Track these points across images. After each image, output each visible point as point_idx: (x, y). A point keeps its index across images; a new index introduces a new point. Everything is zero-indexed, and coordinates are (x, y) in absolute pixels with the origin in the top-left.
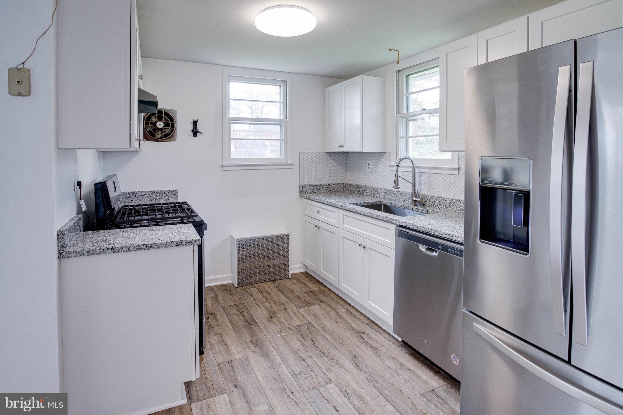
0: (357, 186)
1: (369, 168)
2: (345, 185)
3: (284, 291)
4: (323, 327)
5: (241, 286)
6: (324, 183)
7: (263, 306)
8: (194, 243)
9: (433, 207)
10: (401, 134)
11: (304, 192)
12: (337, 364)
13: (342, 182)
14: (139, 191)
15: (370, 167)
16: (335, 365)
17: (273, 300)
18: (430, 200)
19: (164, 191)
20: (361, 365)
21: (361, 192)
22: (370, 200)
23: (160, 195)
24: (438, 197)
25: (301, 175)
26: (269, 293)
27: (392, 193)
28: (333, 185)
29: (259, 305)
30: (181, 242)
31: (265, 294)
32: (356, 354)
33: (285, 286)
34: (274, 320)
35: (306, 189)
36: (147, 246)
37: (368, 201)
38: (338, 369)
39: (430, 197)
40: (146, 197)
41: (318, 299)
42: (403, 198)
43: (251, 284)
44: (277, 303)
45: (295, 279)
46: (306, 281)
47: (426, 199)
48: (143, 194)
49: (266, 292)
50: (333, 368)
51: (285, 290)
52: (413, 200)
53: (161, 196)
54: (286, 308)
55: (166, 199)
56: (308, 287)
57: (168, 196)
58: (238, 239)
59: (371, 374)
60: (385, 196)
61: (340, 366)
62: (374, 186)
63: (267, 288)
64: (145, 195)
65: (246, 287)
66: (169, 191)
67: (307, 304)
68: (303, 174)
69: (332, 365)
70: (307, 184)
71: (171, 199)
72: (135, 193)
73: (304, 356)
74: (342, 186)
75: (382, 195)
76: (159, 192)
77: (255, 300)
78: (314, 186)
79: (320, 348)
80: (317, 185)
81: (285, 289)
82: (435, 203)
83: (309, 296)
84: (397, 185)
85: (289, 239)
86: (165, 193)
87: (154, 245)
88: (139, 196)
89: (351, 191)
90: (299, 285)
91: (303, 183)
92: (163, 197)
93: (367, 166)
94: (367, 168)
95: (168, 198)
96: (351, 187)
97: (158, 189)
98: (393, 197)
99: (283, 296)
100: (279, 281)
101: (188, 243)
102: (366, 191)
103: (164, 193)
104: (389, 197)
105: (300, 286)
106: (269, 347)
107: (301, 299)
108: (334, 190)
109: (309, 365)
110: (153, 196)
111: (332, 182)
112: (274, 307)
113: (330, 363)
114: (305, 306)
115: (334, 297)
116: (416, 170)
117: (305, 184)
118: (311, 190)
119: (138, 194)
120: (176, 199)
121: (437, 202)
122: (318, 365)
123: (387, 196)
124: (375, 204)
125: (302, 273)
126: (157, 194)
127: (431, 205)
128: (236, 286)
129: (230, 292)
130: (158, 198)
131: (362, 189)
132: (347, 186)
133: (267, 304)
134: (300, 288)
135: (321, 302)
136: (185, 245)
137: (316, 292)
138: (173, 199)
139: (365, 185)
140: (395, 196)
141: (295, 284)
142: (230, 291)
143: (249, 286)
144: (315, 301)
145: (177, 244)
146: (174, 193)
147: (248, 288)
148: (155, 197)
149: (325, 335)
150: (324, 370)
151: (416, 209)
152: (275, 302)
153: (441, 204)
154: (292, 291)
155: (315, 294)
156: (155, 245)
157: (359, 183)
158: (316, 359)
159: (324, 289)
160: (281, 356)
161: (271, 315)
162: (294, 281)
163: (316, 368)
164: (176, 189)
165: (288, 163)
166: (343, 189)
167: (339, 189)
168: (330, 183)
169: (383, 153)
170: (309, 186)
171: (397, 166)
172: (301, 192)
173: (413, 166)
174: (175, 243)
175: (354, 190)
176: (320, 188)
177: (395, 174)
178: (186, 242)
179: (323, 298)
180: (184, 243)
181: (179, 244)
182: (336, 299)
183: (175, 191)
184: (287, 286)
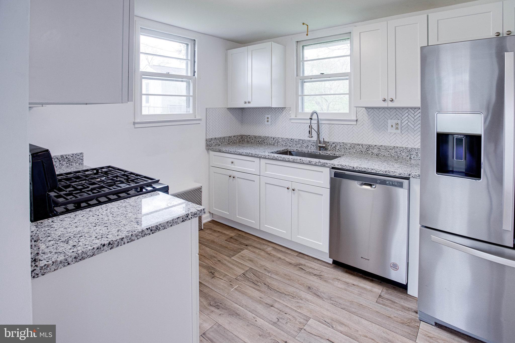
0: (255, 137)
1: (268, 121)
2: (242, 136)
3: (206, 243)
4: (265, 269)
6: (226, 136)
9: (334, 150)
11: (211, 145)
12: (301, 299)
13: (239, 134)
15: (269, 120)
16: (300, 301)
18: (331, 145)
19: (66, 155)
20: (319, 293)
23: (60, 161)
24: (339, 143)
25: (207, 129)
27: (294, 142)
28: (233, 137)
32: (309, 285)
34: (216, 274)
35: (212, 142)
38: (305, 303)
39: (331, 143)
41: (241, 243)
42: (305, 145)
44: (208, 257)
45: (207, 229)
46: (219, 229)
47: (328, 144)
50: (301, 305)
52: (319, 146)
53: (61, 162)
54: (219, 260)
55: (68, 164)
56: (224, 234)
57: (72, 160)
59: (332, 299)
60: (286, 144)
61: (304, 300)
62: (273, 136)
66: (73, 154)
67: (236, 251)
68: (209, 128)
69: (298, 302)
70: (212, 137)
71: (74, 164)
73: (269, 301)
74: (239, 138)
75: (283, 143)
76: (59, 157)
78: (218, 139)
79: (277, 290)
80: (221, 138)
82: (336, 148)
83: (232, 243)
84: (311, 135)
85: (201, 192)
89: (248, 142)
91: (208, 137)
92: (65, 162)
94: (266, 121)
95: (71, 163)
96: (248, 138)
98: (295, 145)
99: (207, 249)
102: (266, 141)
103: (65, 157)
104: (290, 145)
105: (217, 235)
106: (232, 304)
107: (226, 247)
108: (233, 142)
109: (281, 309)
111: (232, 134)
112: (207, 262)
113: (295, 300)
114: (235, 253)
115: (254, 239)
116: (320, 122)
117: (210, 137)
118: (216, 143)
120: (81, 164)
121: (339, 146)
122: (286, 306)
123: (289, 144)
124: (283, 152)
125: (209, 222)
127: (332, 149)
131: (260, 140)
132: (244, 137)
134: (219, 236)
135: (247, 246)
137: (235, 238)
138: (77, 164)
139: (263, 135)
140: (297, 143)
144: (241, 246)
146: (78, 157)
149: (272, 276)
150: (295, 309)
151: (323, 153)
152: (204, 256)
153: (342, 148)
154: (213, 242)
155: (236, 240)
157: (257, 134)
158: (281, 301)
159: (240, 233)
160: (249, 310)
161: (210, 271)
162: (208, 231)
163: (287, 310)
164: (81, 152)
165: (196, 118)
166: (240, 140)
167: (237, 141)
168: (230, 136)
169: (283, 109)
170: (214, 139)
171: (310, 119)
172: (207, 145)
173: (318, 119)
174: (181, 218)
175: (252, 141)
176: (223, 140)
177: (310, 126)
178: (192, 214)
179: (246, 242)
180: (190, 217)
181: (186, 218)
182: (257, 240)
183: (79, 154)
184: (205, 237)
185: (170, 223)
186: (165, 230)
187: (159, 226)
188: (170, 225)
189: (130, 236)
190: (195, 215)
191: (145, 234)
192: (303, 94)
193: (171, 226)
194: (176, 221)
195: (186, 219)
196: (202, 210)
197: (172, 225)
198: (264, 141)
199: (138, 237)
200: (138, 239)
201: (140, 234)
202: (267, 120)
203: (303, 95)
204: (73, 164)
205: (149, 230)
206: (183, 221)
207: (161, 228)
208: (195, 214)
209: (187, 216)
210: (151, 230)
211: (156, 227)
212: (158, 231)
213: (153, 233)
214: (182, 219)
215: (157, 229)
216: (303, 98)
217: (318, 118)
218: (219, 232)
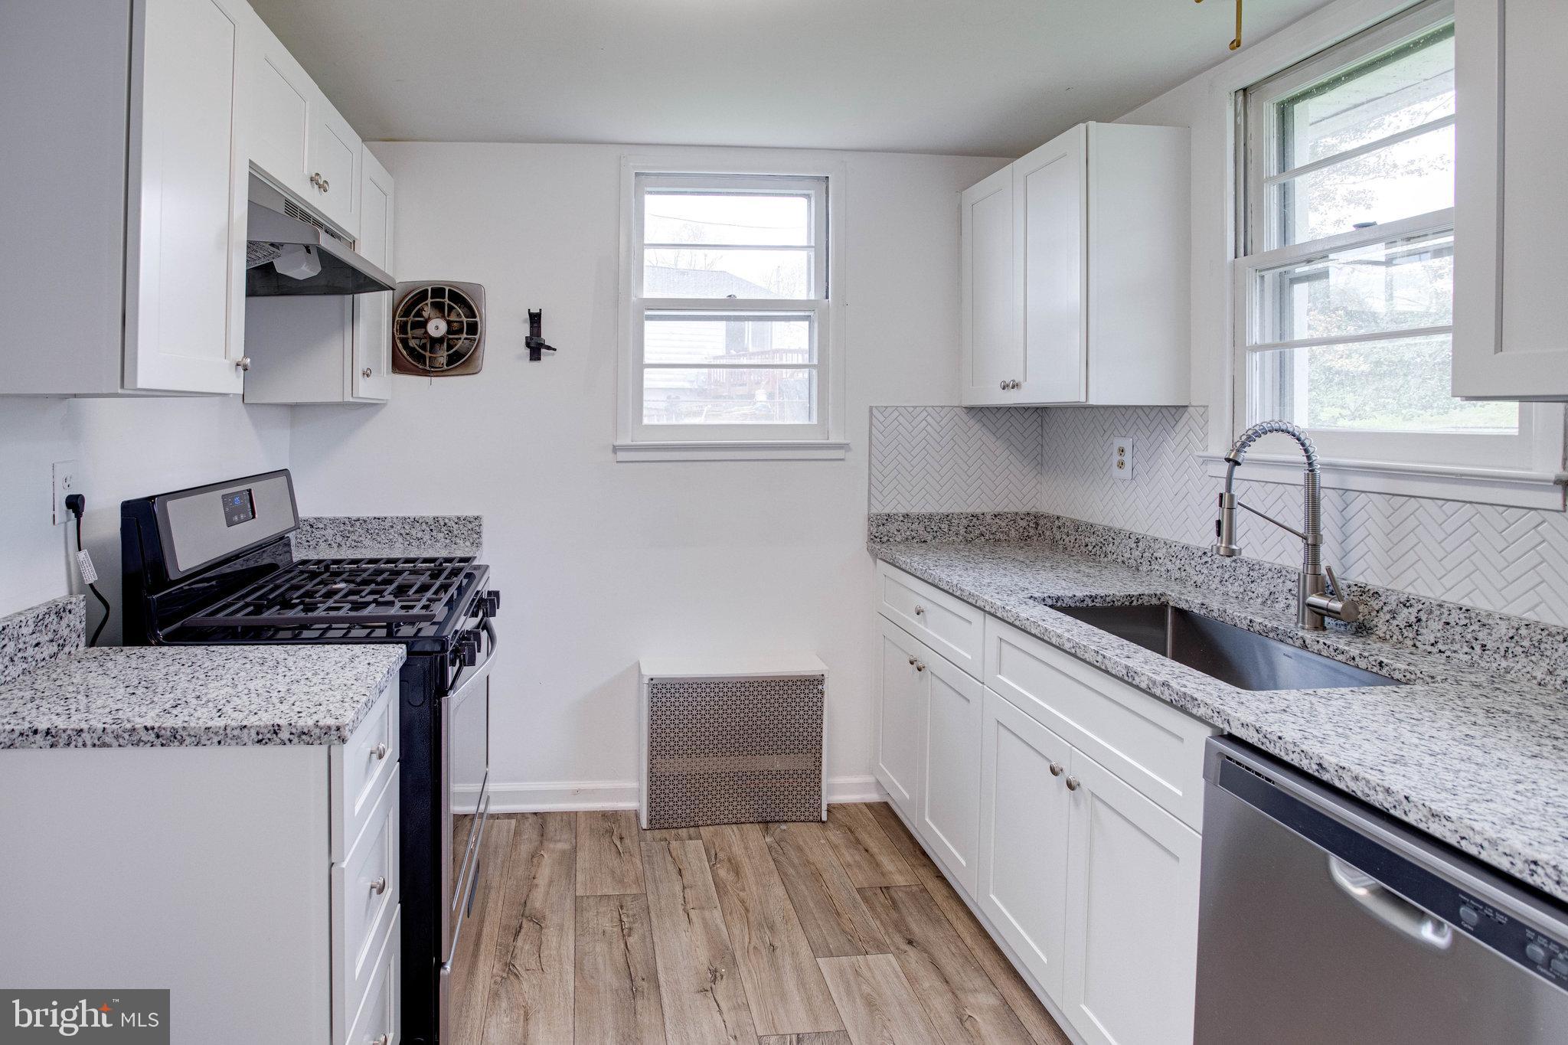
0: (1077, 526)
1: (1121, 465)
2: (1035, 519)
3: (791, 871)
5: (658, 826)
6: (957, 510)
7: (704, 919)
8: (320, 738)
9: (1409, 643)
10: (1257, 330)
11: (886, 538)
13: (1023, 509)
14: (377, 516)
15: (1127, 458)
17: (743, 902)
18: (1394, 614)
19: (444, 518)
21: (1090, 548)
22: (1114, 586)
23: (431, 530)
24: (1440, 606)
25: (874, 482)
26: (737, 871)
27: (1215, 566)
28: (988, 517)
29: (692, 913)
30: (276, 730)
31: (723, 873)
33: (800, 849)
34: (720, 988)
35: (892, 527)
36: (160, 734)
37: (1106, 592)
39: (1393, 599)
40: (396, 535)
41: (900, 926)
42: (1261, 589)
43: (697, 822)
44: (752, 919)
45: (840, 826)
47: (1375, 604)
48: (387, 524)
49: (731, 864)
51: (794, 866)
52: (1309, 605)
53: (434, 533)
54: (776, 944)
55: (448, 541)
56: (877, 865)
57: (456, 533)
58: (652, 679)
60: (1184, 574)
62: (1139, 530)
63: (738, 850)
64: (392, 527)
65: (674, 832)
66: (459, 518)
67: (858, 944)
68: (881, 478)
70: (894, 511)
71: (461, 542)
72: (365, 521)
74: (1023, 523)
75: (1170, 566)
76: (431, 522)
77: (684, 888)
78: (920, 518)
80: (931, 517)
81: (796, 861)
82: (1421, 631)
83: (872, 908)
84: (1230, 541)
85: (822, 693)
86: (445, 524)
87: (181, 732)
88: (377, 531)
89: (1054, 541)
90: (849, 856)
91: (878, 509)
92: (442, 535)
93: (1116, 458)
94: (1115, 465)
95: (454, 539)
96: (1055, 529)
97: (428, 512)
98: (1217, 580)
99: (779, 891)
100: (784, 827)
101: (299, 736)
102: (1110, 548)
103: (442, 524)
104: (1200, 579)
105: (849, 859)
107: (838, 914)
108: (991, 537)
110: (414, 532)
111: (987, 508)
112: (736, 931)
114: (847, 948)
115: (960, 928)
116: (1325, 479)
117: (887, 511)
118: (908, 533)
119: (375, 523)
120: (475, 545)
121: (1436, 625)
123: (1193, 572)
124: (1135, 603)
125: (869, 806)
126: (424, 526)
127: (1397, 636)
128: (645, 825)
129: (618, 843)
130: (427, 537)
131: (1093, 539)
132: (1042, 522)
133: (717, 914)
134: (849, 865)
135: (910, 942)
136: (287, 742)
137: (900, 896)
138: (468, 543)
139: (1105, 523)
140: (1226, 576)
141: (834, 847)
142: (621, 838)
143: (684, 833)
144: (887, 933)
145: (260, 737)
146: (470, 526)
147: (678, 838)
148: (419, 536)
151: (1321, 646)
152: (747, 910)
153: (1457, 637)
154: (817, 876)
155: (895, 905)
156: (184, 734)
157: (1084, 516)
159: (932, 885)
161: (717, 965)
162: (833, 836)
164: (476, 515)
165: (832, 440)
166: (1026, 534)
167: (1013, 533)
168: (978, 511)
169: (1178, 410)
170: (902, 518)
171: (1228, 460)
172: (873, 538)
173: (1310, 464)
174: (253, 732)
175: (1067, 539)
176: (943, 526)
177: (1221, 496)
178: (294, 731)
179: (918, 927)
180: (285, 735)
181: (269, 736)
182: (969, 941)
183: (472, 520)
184: (807, 850)
185: (216, 733)
186: (200, 748)
187: (180, 730)
188: (216, 739)
189: (100, 732)
190: (304, 737)
191: (140, 740)
192: (1287, 339)
193: (219, 742)
194: (236, 733)
195: (269, 739)
196: (329, 728)
197: (223, 742)
198: (1104, 548)
199: (121, 740)
200: (120, 746)
201: (126, 736)
202: (1119, 458)
203: (1282, 346)
204: (458, 541)
205: (150, 732)
206: (259, 741)
207: (188, 740)
208: (304, 733)
209: (274, 730)
210: (158, 736)
211: (172, 731)
212: (177, 743)
213: (162, 745)
214: (258, 734)
215: (175, 738)
216: (1287, 359)
217: (1309, 457)
218: (867, 851)
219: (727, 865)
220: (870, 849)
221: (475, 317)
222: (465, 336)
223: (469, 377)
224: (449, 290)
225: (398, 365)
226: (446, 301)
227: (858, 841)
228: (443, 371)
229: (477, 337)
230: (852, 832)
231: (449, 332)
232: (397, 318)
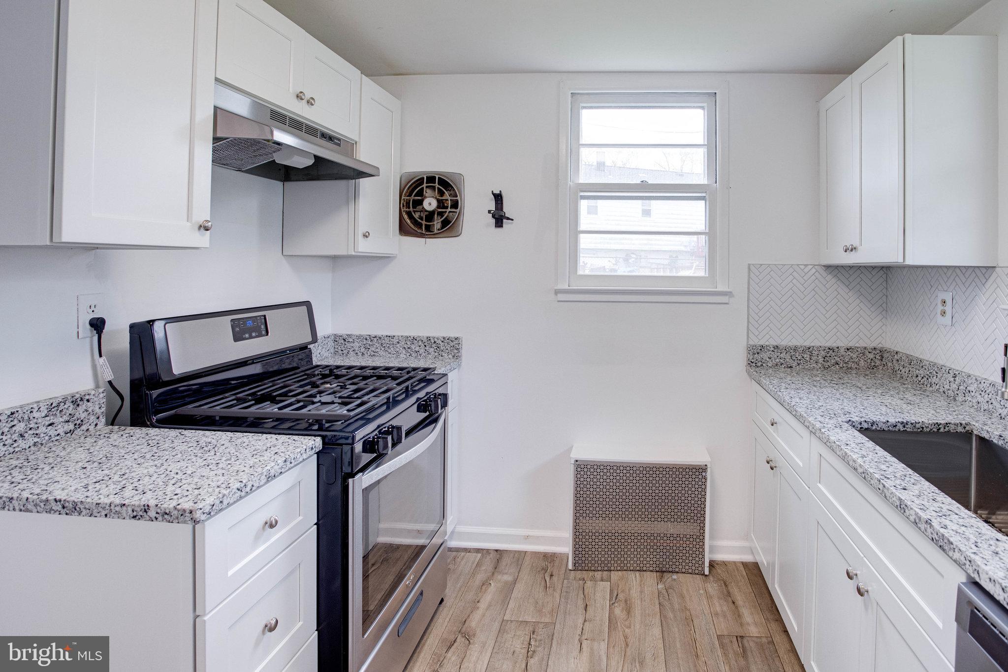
0: (911, 360)
1: (943, 313)
2: (881, 353)
3: (670, 615)
5: (580, 568)
6: (817, 344)
11: (759, 364)
13: (870, 345)
14: (389, 334)
15: (948, 309)
17: (625, 637)
19: (434, 338)
21: (920, 378)
23: (425, 346)
25: (751, 320)
26: (628, 610)
28: (842, 351)
29: (583, 644)
31: (618, 611)
33: (682, 597)
35: (765, 356)
40: (401, 348)
43: (606, 568)
45: (717, 579)
46: (742, 594)
48: (395, 341)
49: (626, 604)
51: (673, 610)
53: (427, 348)
55: (436, 354)
56: (738, 616)
57: (442, 348)
58: (577, 461)
62: (957, 367)
63: (635, 593)
64: (398, 343)
65: (591, 573)
66: (444, 338)
68: (757, 318)
70: (767, 343)
71: (446, 355)
72: (380, 338)
74: (871, 356)
76: (425, 340)
77: (584, 621)
78: (787, 349)
80: (795, 349)
81: (677, 606)
85: (705, 479)
86: (435, 342)
88: (388, 345)
89: (894, 371)
90: (719, 606)
91: (755, 341)
92: (432, 349)
93: (940, 308)
94: (939, 313)
95: (440, 353)
96: (895, 361)
97: (423, 333)
100: (675, 576)
102: (934, 380)
103: (432, 342)
105: (718, 609)
108: (844, 365)
110: (413, 347)
111: (843, 343)
117: (761, 343)
118: (778, 360)
119: (387, 340)
120: (455, 357)
124: (942, 430)
125: (744, 565)
126: (420, 343)
128: (570, 566)
129: (548, 579)
130: (422, 351)
131: (922, 372)
132: (886, 355)
134: (717, 614)
138: (450, 356)
139: (931, 359)
141: (709, 597)
142: (551, 576)
143: (598, 575)
146: (452, 344)
147: (593, 579)
148: (417, 350)
152: (627, 645)
154: (688, 620)
155: (745, 652)
157: (917, 353)
162: (710, 586)
164: (457, 336)
165: (719, 289)
166: (873, 364)
167: (862, 363)
168: (835, 345)
169: (988, 270)
170: (772, 349)
172: (751, 363)
175: (903, 370)
176: (805, 356)
183: (453, 340)
184: (687, 598)
198: (930, 380)
202: (942, 308)
204: (443, 354)
218: (734, 603)
219: (623, 604)
220: (737, 603)
221: (457, 196)
222: (449, 210)
223: (451, 238)
224: (439, 177)
225: (403, 230)
226: (437, 185)
227: (729, 594)
228: (434, 234)
229: (458, 211)
230: (726, 585)
231: (438, 207)
232: (403, 198)
